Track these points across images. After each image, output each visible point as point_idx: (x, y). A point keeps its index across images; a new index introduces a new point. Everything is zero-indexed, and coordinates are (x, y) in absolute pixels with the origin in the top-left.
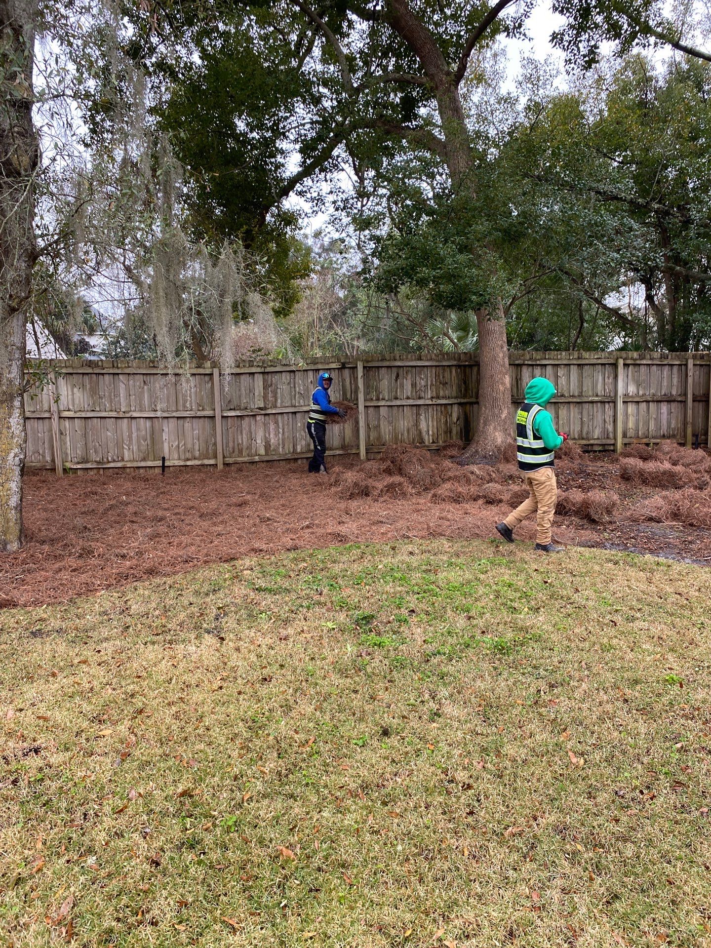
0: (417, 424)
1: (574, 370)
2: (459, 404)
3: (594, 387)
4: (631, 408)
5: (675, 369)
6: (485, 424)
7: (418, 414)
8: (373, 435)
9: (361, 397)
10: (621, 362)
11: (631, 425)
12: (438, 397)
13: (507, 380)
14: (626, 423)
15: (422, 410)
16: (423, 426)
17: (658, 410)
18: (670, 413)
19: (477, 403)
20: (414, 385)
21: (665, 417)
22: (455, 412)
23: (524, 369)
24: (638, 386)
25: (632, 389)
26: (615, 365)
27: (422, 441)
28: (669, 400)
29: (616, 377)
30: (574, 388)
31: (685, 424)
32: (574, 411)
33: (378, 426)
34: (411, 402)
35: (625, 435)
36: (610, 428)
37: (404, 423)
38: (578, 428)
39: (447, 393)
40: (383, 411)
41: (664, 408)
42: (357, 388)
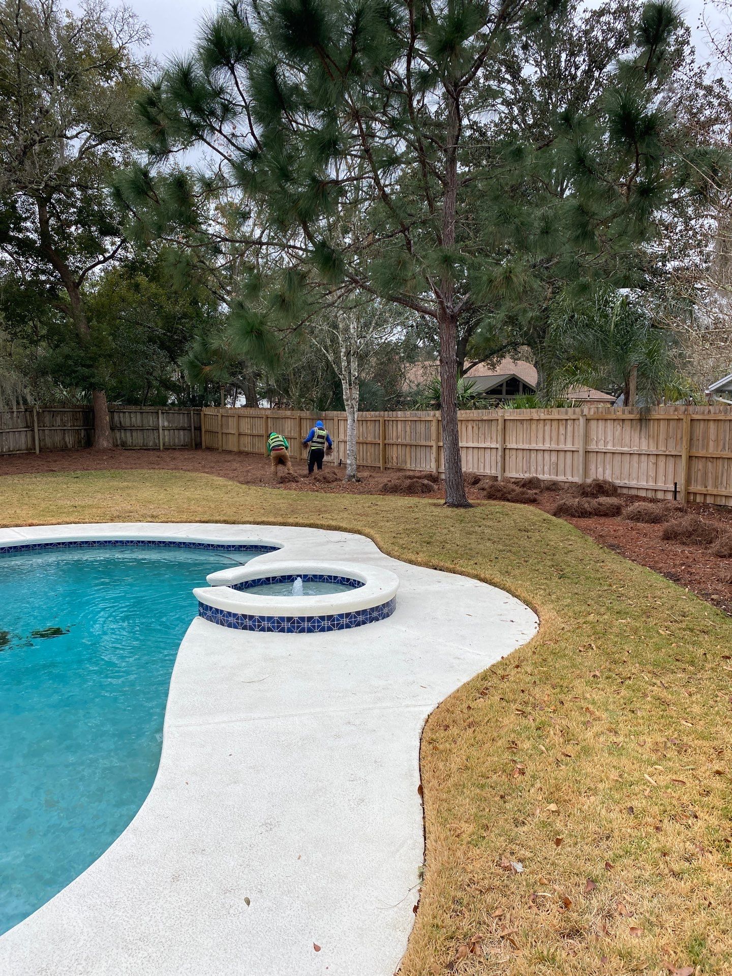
0: (64, 439)
1: (138, 415)
2: (85, 429)
3: (148, 422)
4: (166, 432)
5: (186, 415)
6: (98, 437)
7: (64, 434)
8: (42, 444)
9: (36, 425)
10: (160, 411)
11: (167, 440)
12: (74, 426)
13: (108, 418)
14: (164, 439)
15: (66, 432)
16: (67, 439)
17: (179, 433)
18: (184, 435)
19: (94, 429)
20: (62, 420)
21: (182, 437)
22: (83, 433)
23: (115, 414)
24: (169, 422)
25: (166, 424)
26: (157, 413)
27: (67, 446)
28: (184, 429)
29: (158, 418)
30: (139, 422)
31: (191, 440)
32: (140, 433)
33: (45, 439)
34: (60, 428)
35: (164, 444)
36: (157, 441)
37: (58, 439)
38: (142, 441)
39: (78, 424)
40: (47, 432)
41: (182, 432)
42: (33, 421)
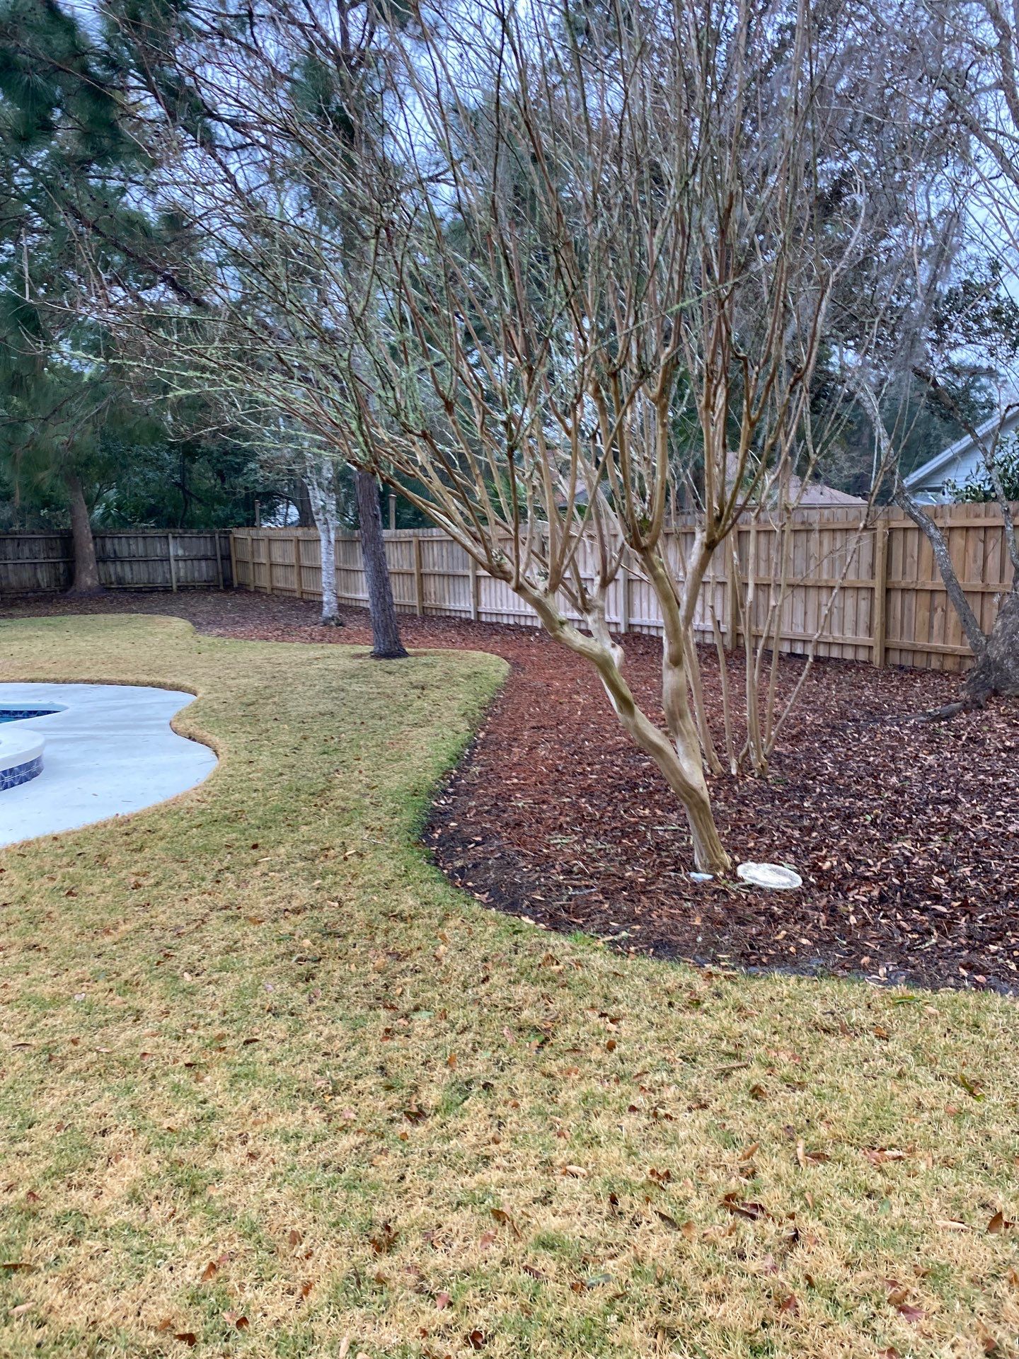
0: (35, 575)
1: (140, 541)
2: (63, 562)
3: (155, 550)
4: (181, 564)
5: (208, 539)
6: (80, 573)
7: (35, 569)
8: (5, 583)
10: (170, 535)
11: (182, 573)
12: (49, 558)
13: (91, 546)
14: (177, 573)
15: (38, 566)
16: (39, 576)
17: (200, 565)
18: (207, 567)
21: (204, 569)
22: (62, 567)
23: (105, 540)
24: (184, 550)
25: (180, 552)
26: (167, 537)
27: (39, 586)
28: (206, 559)
29: (168, 545)
30: (141, 551)
31: (218, 575)
32: (143, 566)
33: (8, 576)
34: (30, 561)
35: (178, 581)
36: (168, 576)
37: (26, 575)
38: (146, 577)
39: (55, 555)
40: (10, 567)
41: (203, 563)
